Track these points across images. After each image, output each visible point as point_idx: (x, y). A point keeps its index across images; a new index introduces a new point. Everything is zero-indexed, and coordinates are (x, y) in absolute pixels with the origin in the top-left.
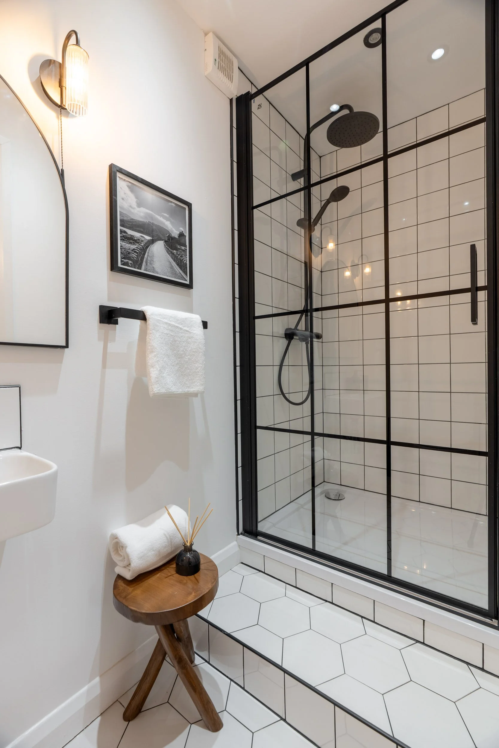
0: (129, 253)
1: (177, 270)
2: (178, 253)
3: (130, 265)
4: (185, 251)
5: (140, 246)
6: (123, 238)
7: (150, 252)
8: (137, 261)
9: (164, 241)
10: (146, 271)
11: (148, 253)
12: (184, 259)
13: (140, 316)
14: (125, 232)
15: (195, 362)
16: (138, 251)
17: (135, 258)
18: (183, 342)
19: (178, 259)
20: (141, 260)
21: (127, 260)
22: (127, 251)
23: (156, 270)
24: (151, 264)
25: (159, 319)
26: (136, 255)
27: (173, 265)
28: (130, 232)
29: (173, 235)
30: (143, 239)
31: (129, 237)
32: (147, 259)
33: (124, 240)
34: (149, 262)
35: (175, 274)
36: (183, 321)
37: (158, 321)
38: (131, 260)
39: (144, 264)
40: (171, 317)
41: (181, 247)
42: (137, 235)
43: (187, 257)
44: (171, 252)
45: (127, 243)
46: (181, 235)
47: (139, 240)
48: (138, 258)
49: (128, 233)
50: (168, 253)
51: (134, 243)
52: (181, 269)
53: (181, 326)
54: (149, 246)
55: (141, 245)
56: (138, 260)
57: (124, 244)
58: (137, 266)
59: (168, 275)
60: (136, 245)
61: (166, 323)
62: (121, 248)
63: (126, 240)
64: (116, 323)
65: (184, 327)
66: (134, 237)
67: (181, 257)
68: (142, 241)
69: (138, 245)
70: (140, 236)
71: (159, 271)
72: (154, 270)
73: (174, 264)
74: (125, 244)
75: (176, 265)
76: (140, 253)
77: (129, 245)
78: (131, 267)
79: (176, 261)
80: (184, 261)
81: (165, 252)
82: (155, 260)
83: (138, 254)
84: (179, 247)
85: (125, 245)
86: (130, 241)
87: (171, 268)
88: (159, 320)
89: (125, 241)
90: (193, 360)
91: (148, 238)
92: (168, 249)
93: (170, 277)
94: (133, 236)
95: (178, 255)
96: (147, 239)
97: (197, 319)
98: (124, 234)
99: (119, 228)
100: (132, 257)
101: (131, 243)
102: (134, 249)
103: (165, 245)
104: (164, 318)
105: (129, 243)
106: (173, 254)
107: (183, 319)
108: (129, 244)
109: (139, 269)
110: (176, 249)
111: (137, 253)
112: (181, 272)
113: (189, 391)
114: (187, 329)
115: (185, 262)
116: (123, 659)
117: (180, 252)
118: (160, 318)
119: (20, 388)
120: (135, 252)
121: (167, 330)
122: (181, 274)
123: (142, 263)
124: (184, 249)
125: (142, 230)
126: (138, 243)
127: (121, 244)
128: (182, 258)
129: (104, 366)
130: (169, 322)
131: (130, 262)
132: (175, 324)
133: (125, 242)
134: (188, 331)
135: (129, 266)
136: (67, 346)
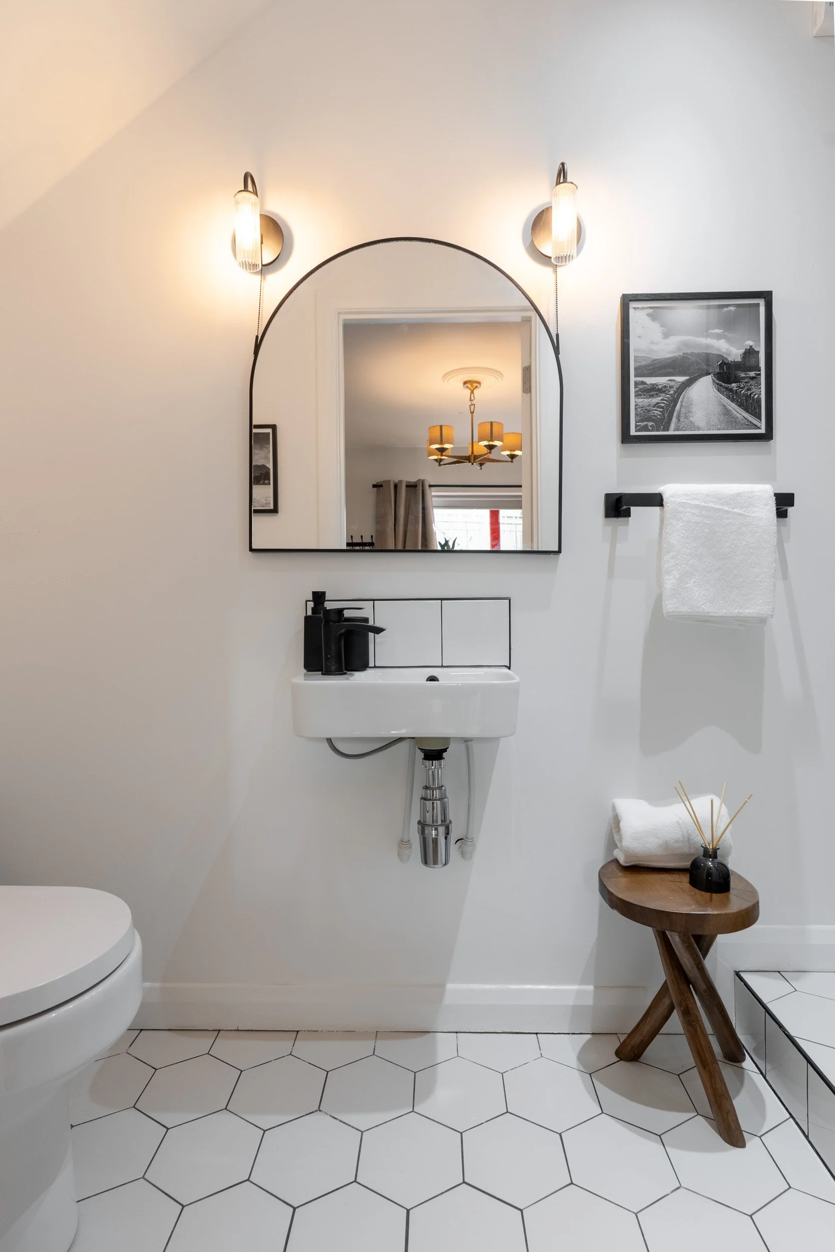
0: (649, 411)
1: (739, 415)
2: (742, 386)
3: (650, 428)
4: (756, 378)
5: (668, 396)
6: (640, 393)
7: (685, 400)
8: (662, 420)
9: (713, 374)
10: (678, 430)
11: (682, 402)
12: (753, 392)
13: (655, 500)
14: (643, 383)
15: (754, 565)
16: (663, 405)
17: (659, 417)
18: (731, 533)
19: (742, 395)
20: (668, 416)
21: (645, 423)
22: (646, 410)
23: (696, 424)
24: (686, 417)
25: (683, 501)
26: (660, 411)
27: (730, 408)
28: (650, 381)
29: (730, 359)
30: (672, 384)
31: (649, 387)
32: (680, 412)
33: (641, 395)
34: (682, 415)
35: (732, 421)
36: (733, 500)
37: (682, 504)
38: (652, 420)
39: (674, 420)
40: (707, 495)
41: (748, 374)
42: (661, 381)
43: (760, 388)
44: (727, 388)
45: (646, 398)
46: (750, 353)
47: (665, 387)
48: (664, 415)
49: (648, 383)
50: (720, 392)
51: (657, 394)
52: (746, 410)
53: (726, 508)
54: (683, 391)
55: (669, 394)
56: (664, 418)
57: (640, 400)
58: (662, 427)
59: (719, 427)
60: (660, 396)
61: (697, 506)
62: (636, 409)
63: (645, 393)
64: (627, 514)
65: (733, 508)
66: (657, 386)
67: (749, 389)
68: (671, 387)
69: (664, 395)
70: (668, 381)
71: (702, 424)
72: (693, 426)
73: (733, 407)
74: (642, 400)
75: (736, 407)
76: (669, 405)
77: (649, 400)
78: (652, 431)
79: (737, 401)
80: (754, 396)
81: (714, 391)
82: (694, 410)
83: (664, 409)
84: (744, 376)
85: (642, 402)
86: (651, 393)
87: (725, 414)
88: (684, 503)
89: (643, 396)
90: (749, 561)
91: (681, 379)
92: (721, 386)
93: (723, 429)
94: (655, 384)
95: (742, 388)
96: (679, 382)
97: (765, 492)
98: (641, 387)
99: (633, 379)
100: (654, 416)
101: (652, 396)
102: (658, 403)
103: (715, 380)
104: (694, 499)
105: (649, 396)
106: (731, 390)
107: (733, 495)
108: (648, 398)
109: (665, 431)
110: (737, 380)
111: (662, 407)
112: (746, 415)
113: (741, 613)
114: (740, 511)
115: (756, 396)
116: (628, 987)
117: (746, 383)
118: (687, 500)
119: (510, 600)
120: (658, 407)
121: (698, 516)
122: (746, 419)
123: (671, 419)
124: (754, 375)
125: (671, 370)
126: (664, 391)
127: (635, 402)
128: (749, 392)
129: (611, 575)
130: (703, 504)
131: (651, 424)
132: (713, 506)
133: (642, 398)
134: (741, 515)
135: (649, 431)
136: (559, 551)
